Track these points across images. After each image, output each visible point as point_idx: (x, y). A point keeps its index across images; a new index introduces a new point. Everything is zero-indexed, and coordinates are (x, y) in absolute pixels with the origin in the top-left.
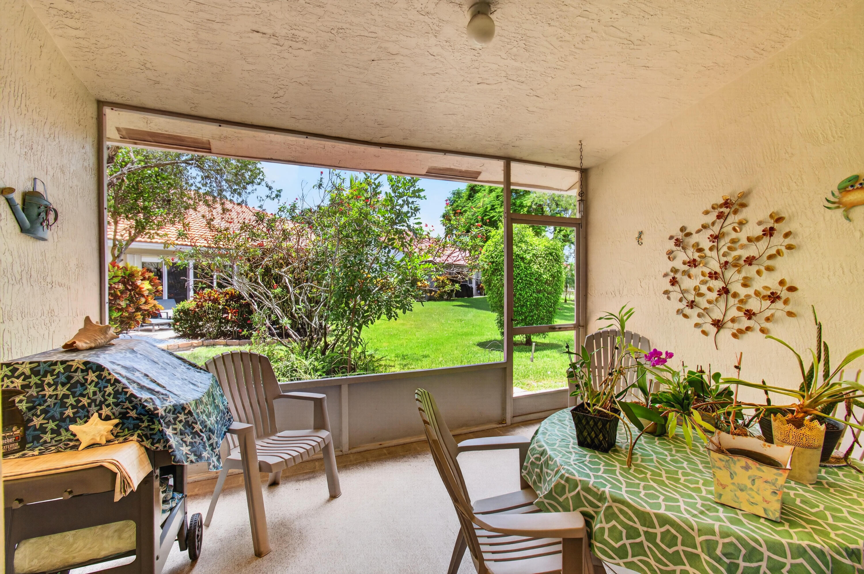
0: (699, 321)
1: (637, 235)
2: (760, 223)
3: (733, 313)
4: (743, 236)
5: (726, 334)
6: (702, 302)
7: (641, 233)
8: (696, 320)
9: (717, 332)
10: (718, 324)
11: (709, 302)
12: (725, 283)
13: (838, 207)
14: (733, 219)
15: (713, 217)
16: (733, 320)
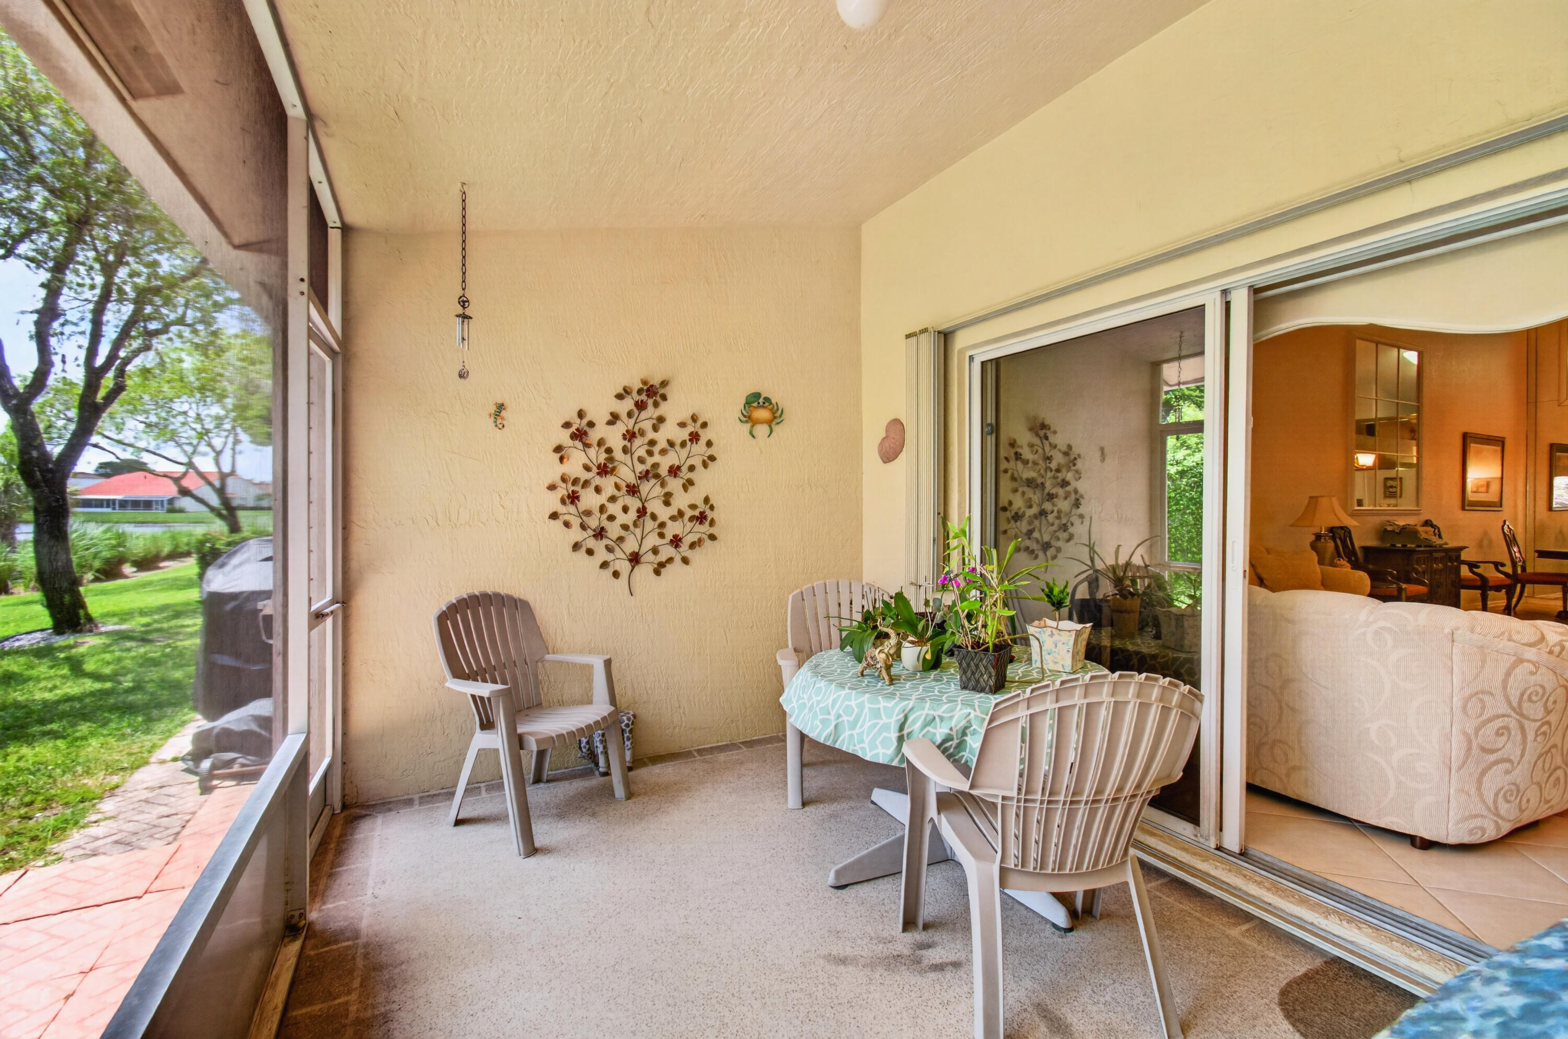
0: (609, 557)
1: (493, 409)
2: (682, 425)
3: (652, 540)
4: (661, 438)
5: (644, 571)
6: (614, 530)
7: (501, 407)
8: (602, 555)
9: (632, 570)
10: (635, 559)
11: (625, 527)
12: (641, 500)
13: (747, 422)
14: (651, 412)
15: (628, 404)
16: (655, 551)
